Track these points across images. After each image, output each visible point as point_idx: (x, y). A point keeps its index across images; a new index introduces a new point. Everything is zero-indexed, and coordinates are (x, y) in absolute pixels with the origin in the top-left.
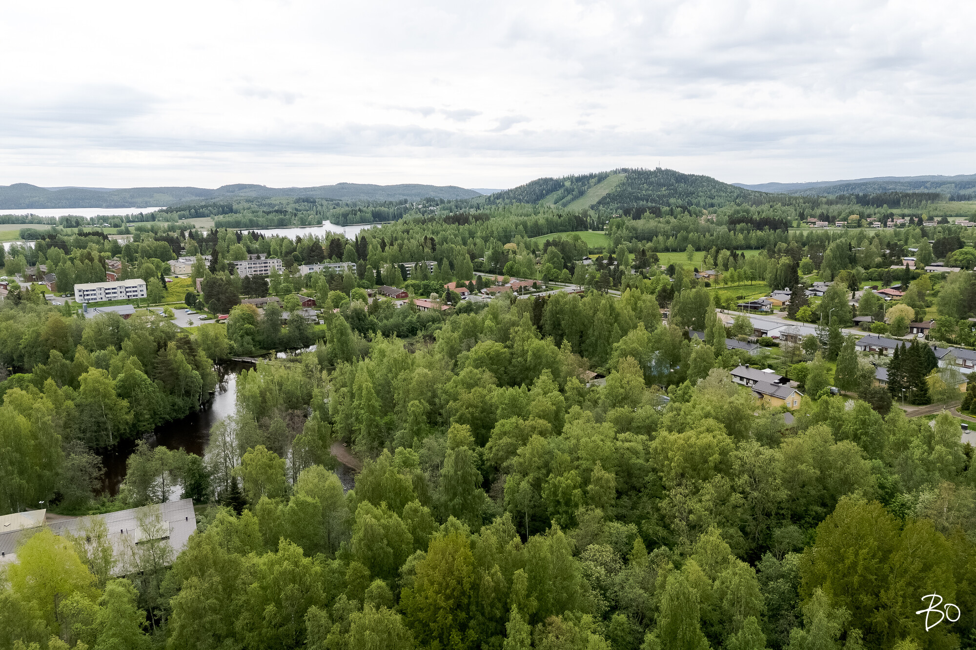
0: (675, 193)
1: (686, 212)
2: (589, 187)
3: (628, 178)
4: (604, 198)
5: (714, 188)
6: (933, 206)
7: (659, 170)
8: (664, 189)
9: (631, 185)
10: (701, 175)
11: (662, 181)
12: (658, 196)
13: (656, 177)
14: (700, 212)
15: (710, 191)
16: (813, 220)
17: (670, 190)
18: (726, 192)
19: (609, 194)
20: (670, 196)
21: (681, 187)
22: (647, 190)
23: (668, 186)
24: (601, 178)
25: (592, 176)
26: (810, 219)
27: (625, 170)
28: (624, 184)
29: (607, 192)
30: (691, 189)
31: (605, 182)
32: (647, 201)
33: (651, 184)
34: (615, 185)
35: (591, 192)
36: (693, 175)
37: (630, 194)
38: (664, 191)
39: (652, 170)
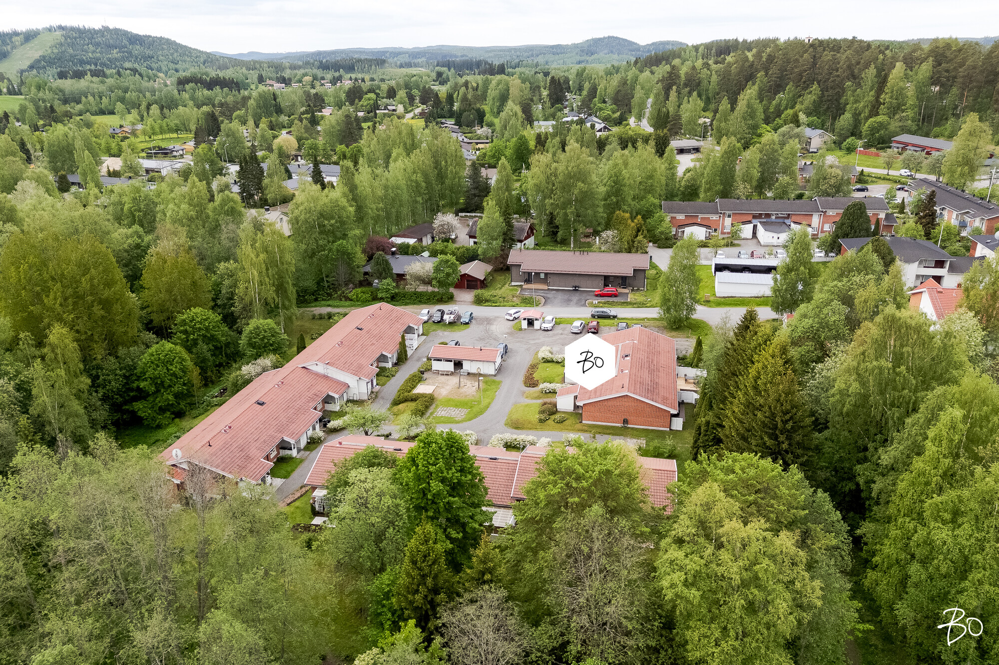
0: (130, 56)
1: (137, 75)
2: (14, 47)
3: (66, 37)
4: (38, 61)
5: (177, 51)
6: (381, 71)
7: (106, 29)
8: (115, 51)
9: (72, 45)
10: (159, 36)
11: (111, 41)
12: (109, 60)
13: (103, 36)
14: (155, 76)
15: (172, 54)
16: (271, 82)
17: (124, 52)
18: (191, 57)
19: (44, 57)
20: (123, 59)
21: (137, 49)
22: (93, 52)
23: (121, 48)
24: (29, 36)
25: (16, 34)
26: (268, 82)
27: (61, 28)
28: (61, 44)
29: (40, 53)
30: (148, 52)
31: (36, 41)
32: (96, 65)
33: (98, 45)
34: (49, 44)
35: (17, 53)
36: (150, 36)
37: (71, 56)
38: (115, 54)
39: (96, 28)
